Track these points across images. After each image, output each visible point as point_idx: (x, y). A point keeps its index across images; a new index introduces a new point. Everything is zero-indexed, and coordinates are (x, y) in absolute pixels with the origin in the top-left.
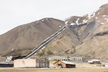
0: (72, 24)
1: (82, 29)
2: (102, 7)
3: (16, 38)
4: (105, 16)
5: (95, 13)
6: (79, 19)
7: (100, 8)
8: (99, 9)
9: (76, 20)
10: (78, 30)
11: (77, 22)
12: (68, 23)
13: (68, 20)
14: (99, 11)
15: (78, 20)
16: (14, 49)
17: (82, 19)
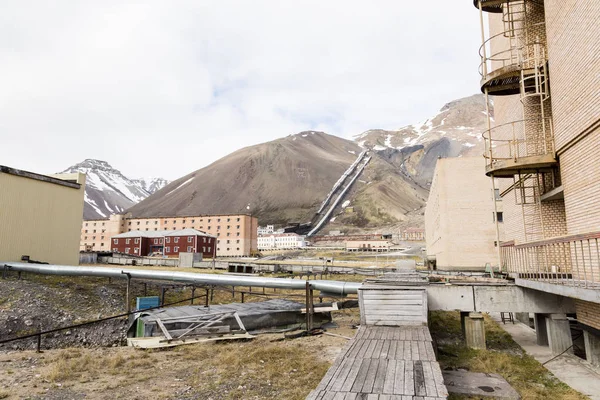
0: (378, 148)
1: (415, 157)
2: (447, 106)
3: (251, 177)
4: (462, 128)
5: (432, 121)
6: (390, 136)
7: (443, 109)
8: (440, 113)
9: (384, 139)
10: (403, 162)
11: (388, 143)
12: (365, 145)
13: (363, 139)
14: (441, 117)
15: (388, 139)
16: (255, 206)
17: (398, 136)
